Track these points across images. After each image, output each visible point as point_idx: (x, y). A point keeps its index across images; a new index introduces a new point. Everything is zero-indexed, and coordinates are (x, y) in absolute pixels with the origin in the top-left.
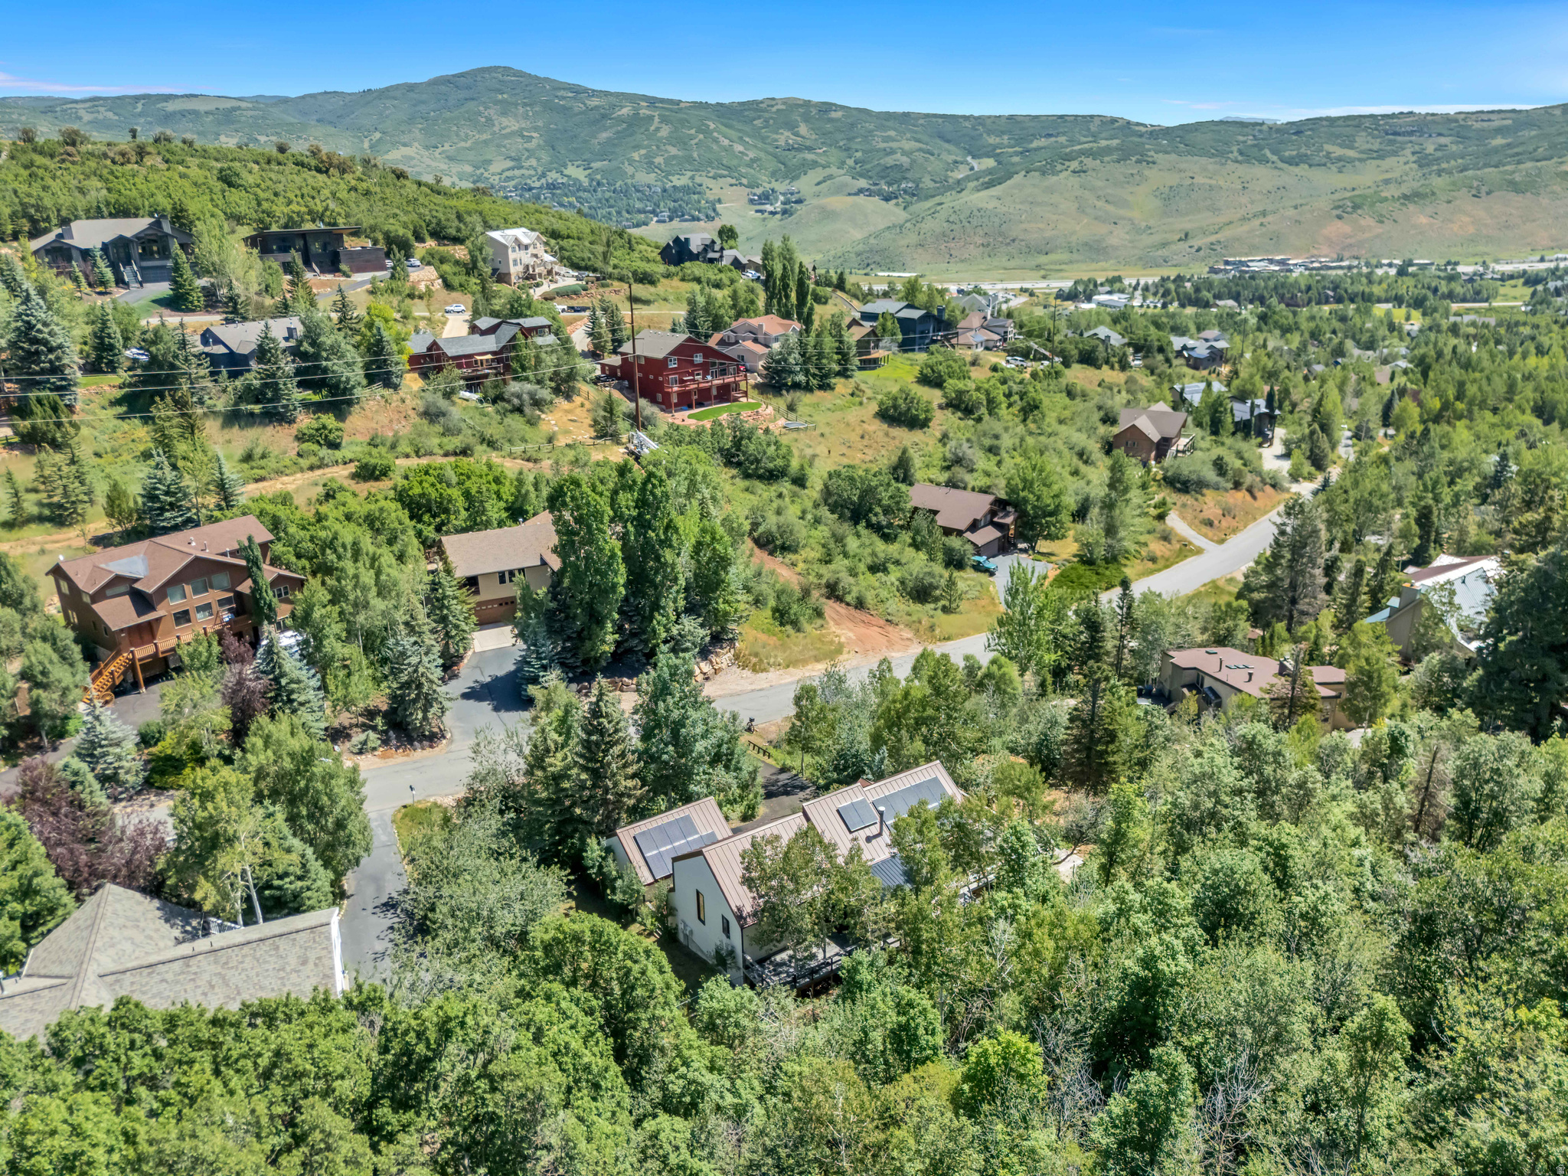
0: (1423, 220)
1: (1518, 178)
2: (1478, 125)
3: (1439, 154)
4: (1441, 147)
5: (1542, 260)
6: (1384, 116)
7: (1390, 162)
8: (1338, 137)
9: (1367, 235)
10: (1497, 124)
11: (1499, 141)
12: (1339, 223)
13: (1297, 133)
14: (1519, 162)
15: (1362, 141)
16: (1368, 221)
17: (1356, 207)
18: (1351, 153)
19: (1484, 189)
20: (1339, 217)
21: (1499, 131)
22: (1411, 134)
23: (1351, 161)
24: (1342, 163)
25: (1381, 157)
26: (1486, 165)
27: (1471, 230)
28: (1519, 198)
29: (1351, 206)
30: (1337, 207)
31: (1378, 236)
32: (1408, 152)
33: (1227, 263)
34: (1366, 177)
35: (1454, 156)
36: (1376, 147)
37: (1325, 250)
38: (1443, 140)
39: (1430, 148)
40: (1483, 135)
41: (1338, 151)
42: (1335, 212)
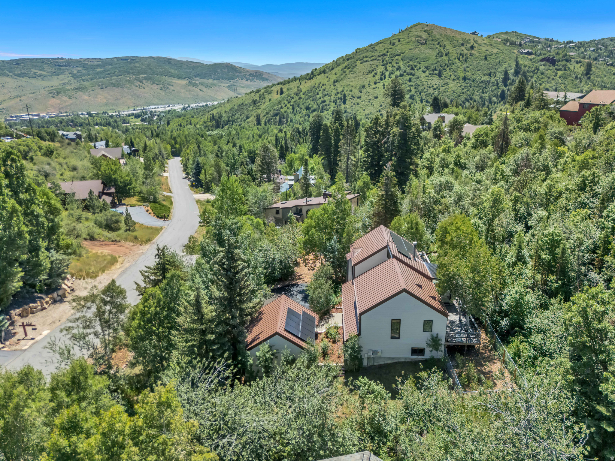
0: (86, 97)
1: (114, 82)
2: (90, 63)
3: (79, 74)
4: (79, 71)
5: (134, 110)
6: (52, 59)
7: (62, 76)
8: (36, 66)
9: (67, 104)
10: (96, 63)
11: (99, 70)
12: (54, 99)
13: (17, 64)
14: (111, 77)
15: (46, 67)
16: (65, 98)
17: (58, 93)
18: (44, 73)
19: (104, 86)
20: (53, 97)
21: (98, 66)
22: (65, 66)
23: (46, 76)
24: (43, 77)
25: (58, 75)
26: (100, 78)
27: (105, 101)
28: (116, 89)
29: (56, 92)
30: (51, 93)
31: (71, 104)
32: (67, 73)
33: (12, 117)
34: (55, 82)
35: (85, 75)
36: (54, 71)
37: (52, 110)
38: (79, 69)
39: (75, 72)
40: (93, 67)
41: (39, 72)
42: (51, 95)
